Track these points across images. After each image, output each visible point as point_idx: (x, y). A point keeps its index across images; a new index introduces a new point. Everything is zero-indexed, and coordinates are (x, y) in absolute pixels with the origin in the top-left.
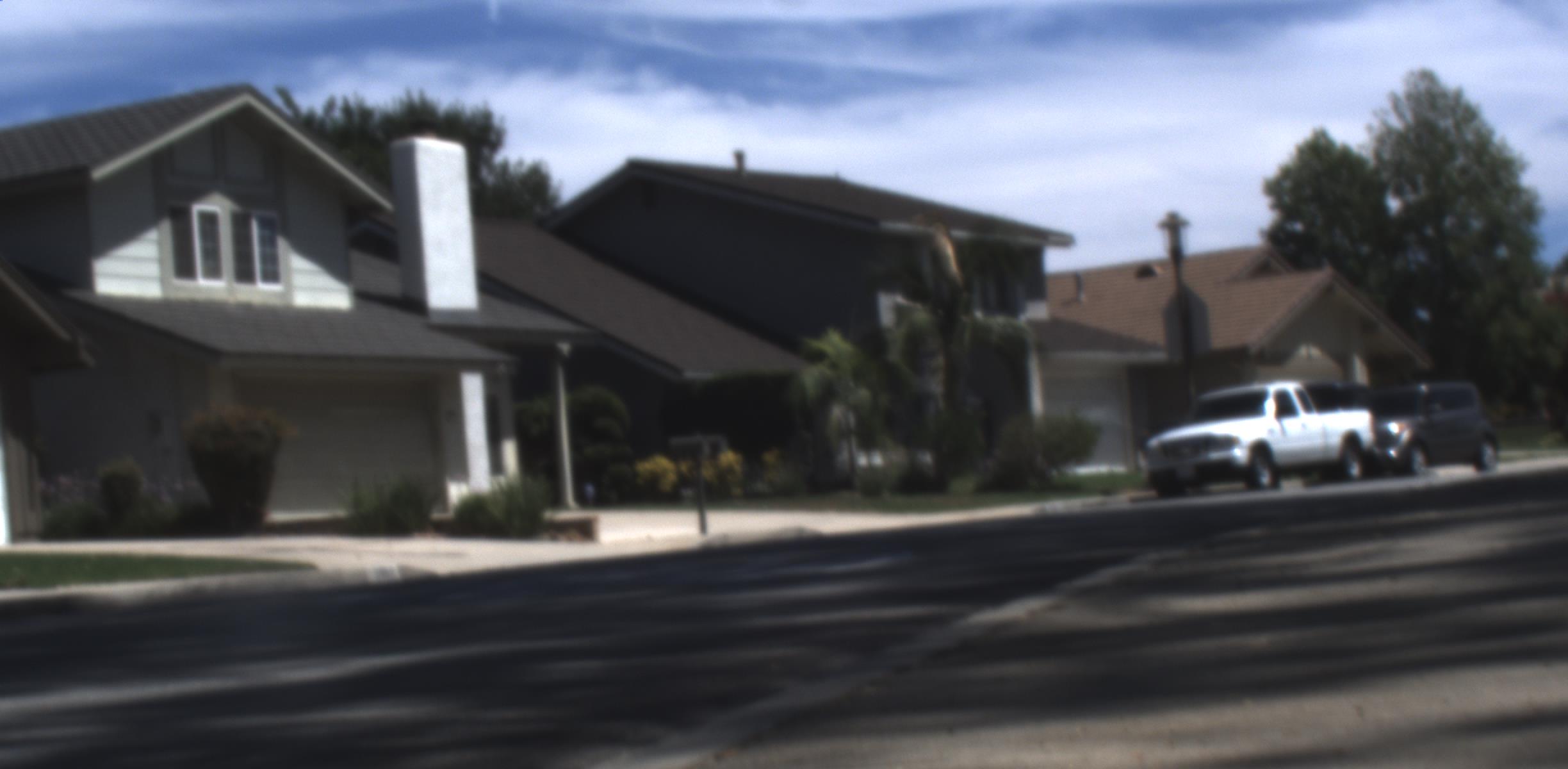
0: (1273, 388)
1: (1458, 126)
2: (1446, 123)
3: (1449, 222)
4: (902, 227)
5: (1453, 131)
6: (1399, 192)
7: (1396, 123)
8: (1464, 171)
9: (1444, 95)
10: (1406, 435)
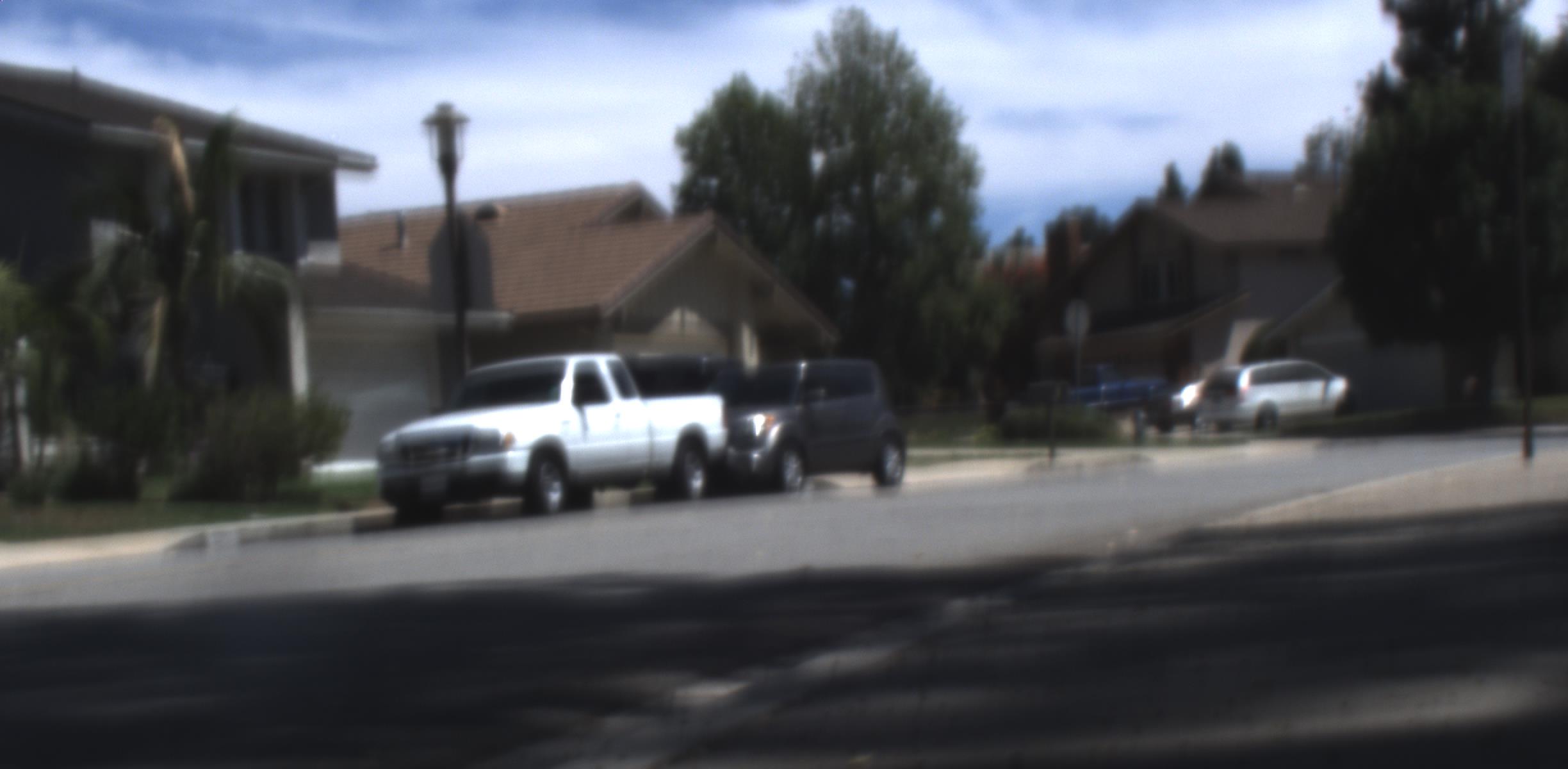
0: (572, 363)
1: (890, 72)
2: (879, 69)
3: (878, 181)
4: (127, 133)
5: (883, 78)
6: (823, 145)
7: (820, 67)
8: (897, 124)
9: (878, 37)
10: (774, 432)
